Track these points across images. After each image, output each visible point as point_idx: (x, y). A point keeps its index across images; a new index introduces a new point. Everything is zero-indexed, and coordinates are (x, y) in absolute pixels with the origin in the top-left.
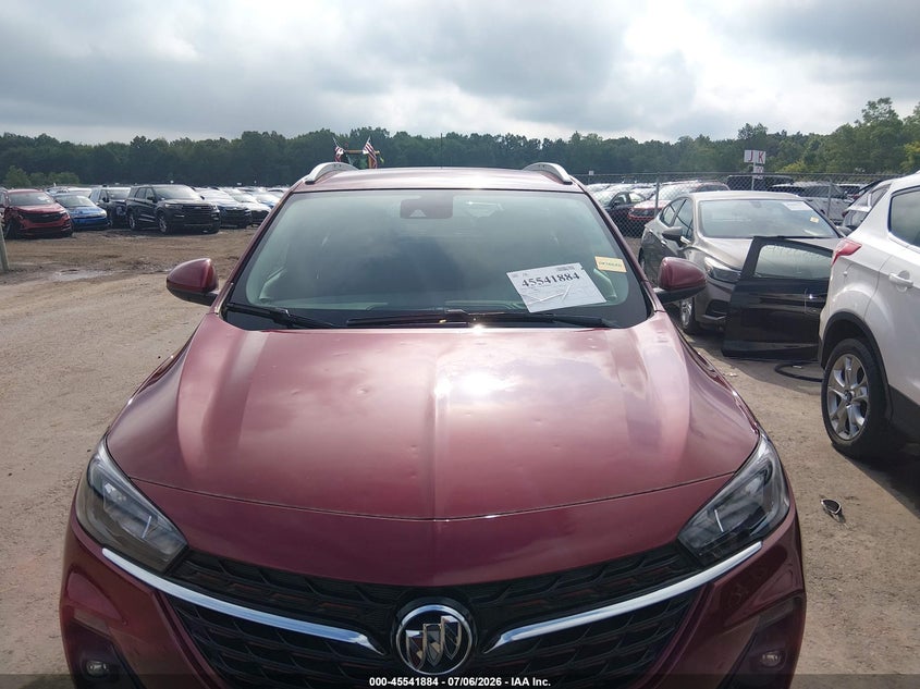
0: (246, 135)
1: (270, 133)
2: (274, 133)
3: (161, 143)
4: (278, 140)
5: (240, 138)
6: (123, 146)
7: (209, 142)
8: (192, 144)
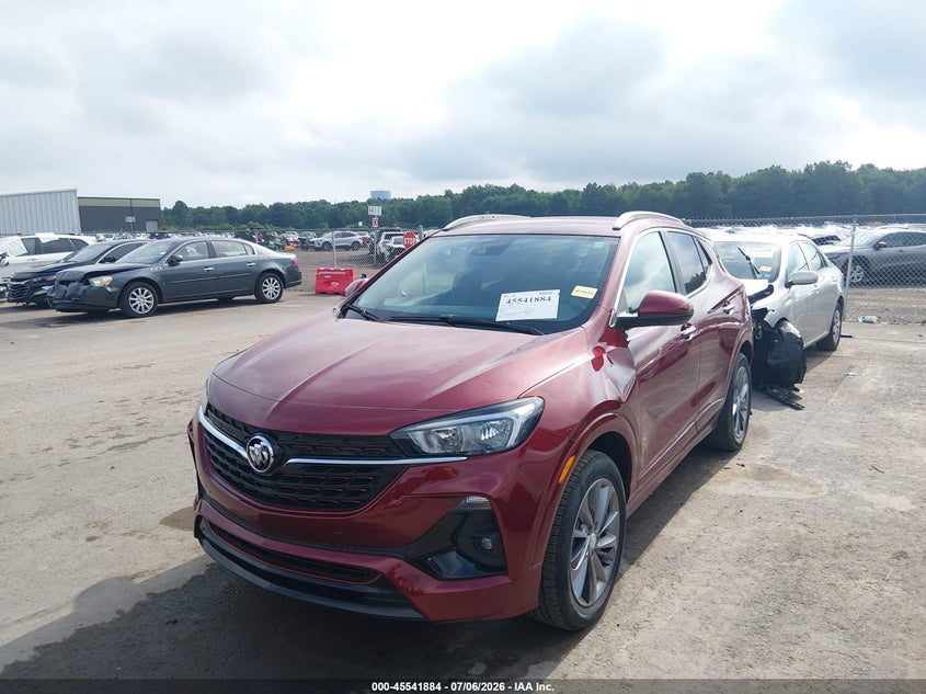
0: (691, 176)
1: (715, 173)
2: (720, 173)
3: (610, 189)
4: (724, 180)
5: (684, 180)
6: (577, 192)
7: (654, 186)
8: (638, 188)
